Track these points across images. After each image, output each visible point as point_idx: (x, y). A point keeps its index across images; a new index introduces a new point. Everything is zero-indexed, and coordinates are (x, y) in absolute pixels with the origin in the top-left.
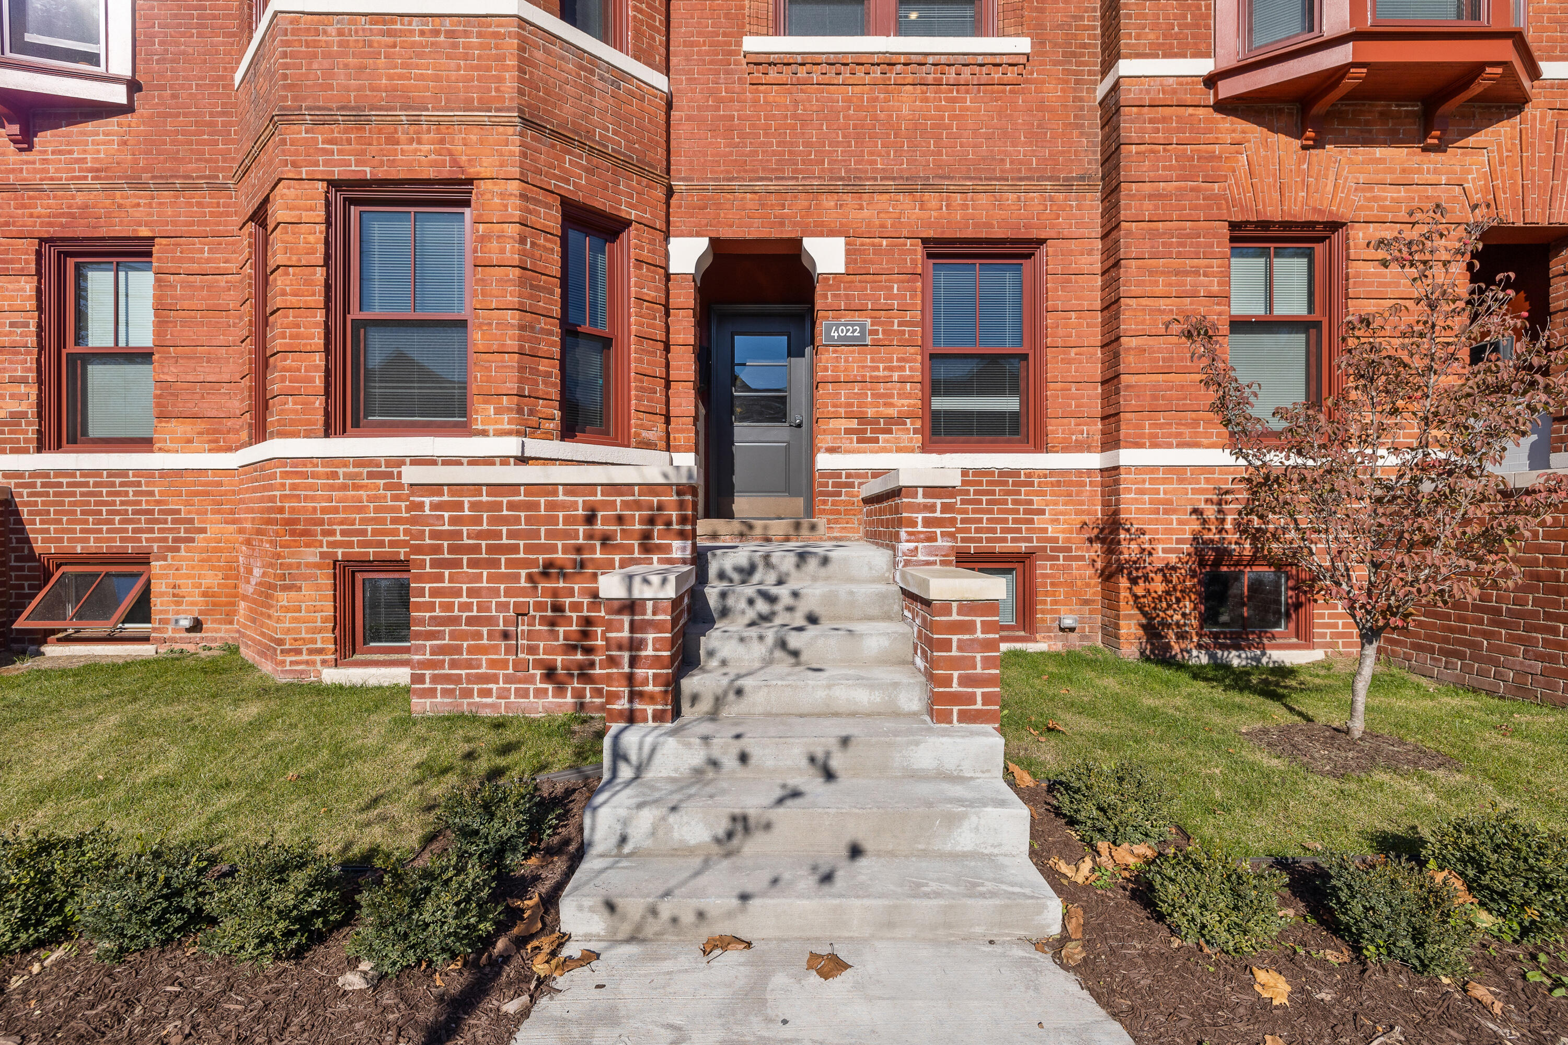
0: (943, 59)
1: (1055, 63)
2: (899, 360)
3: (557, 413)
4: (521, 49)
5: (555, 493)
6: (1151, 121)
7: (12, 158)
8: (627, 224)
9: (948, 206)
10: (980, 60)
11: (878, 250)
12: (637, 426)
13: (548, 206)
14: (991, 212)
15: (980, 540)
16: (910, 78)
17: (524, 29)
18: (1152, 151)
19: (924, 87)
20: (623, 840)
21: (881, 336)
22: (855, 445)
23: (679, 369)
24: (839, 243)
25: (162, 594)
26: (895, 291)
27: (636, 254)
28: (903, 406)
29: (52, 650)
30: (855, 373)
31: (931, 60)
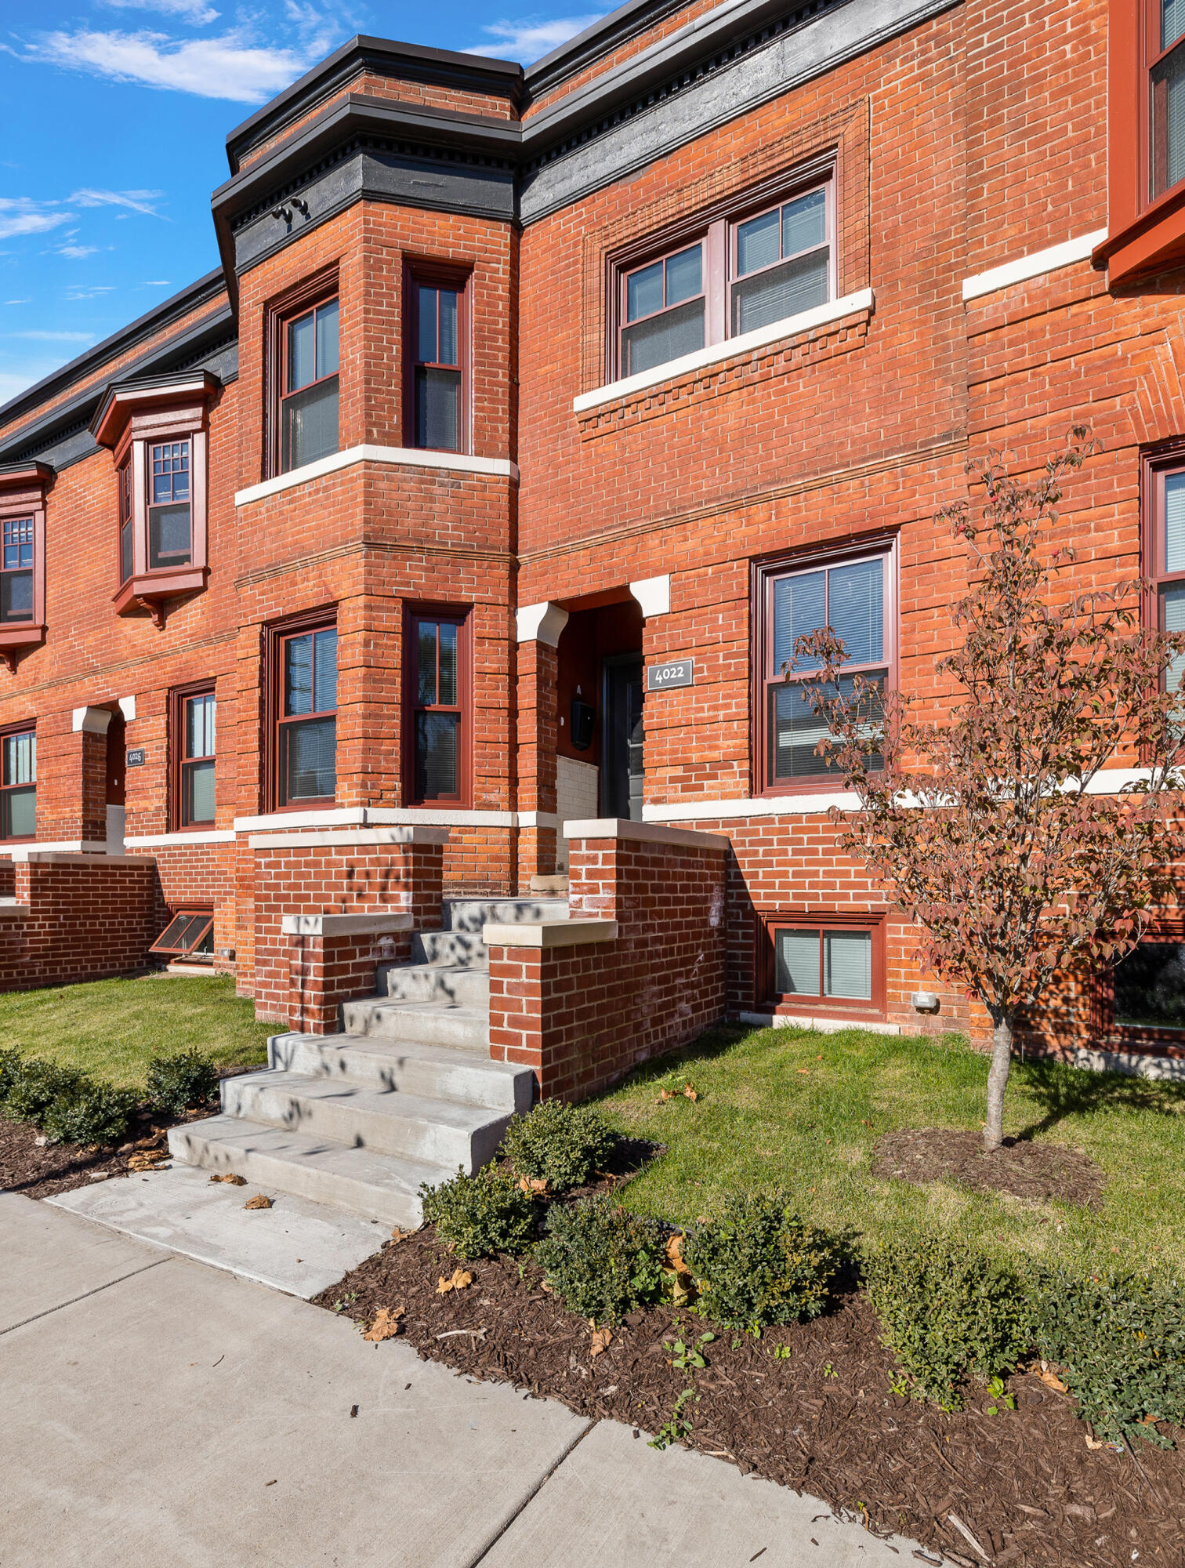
0: (769, 350)
1: (908, 305)
2: (725, 697)
3: (398, 785)
4: (368, 485)
5: (330, 854)
6: (1011, 343)
7: (157, 637)
8: (470, 606)
9: (777, 515)
10: (811, 335)
11: (703, 581)
12: (477, 790)
13: (389, 610)
14: (828, 509)
15: (816, 897)
16: (734, 383)
17: (369, 468)
18: (1016, 382)
19: (751, 388)
20: (239, 1108)
21: (705, 674)
22: (680, 794)
23: (524, 732)
24: (663, 582)
25: (219, 932)
26: (720, 622)
27: (479, 632)
28: (729, 747)
29: (173, 969)
30: (680, 717)
31: (755, 355)
